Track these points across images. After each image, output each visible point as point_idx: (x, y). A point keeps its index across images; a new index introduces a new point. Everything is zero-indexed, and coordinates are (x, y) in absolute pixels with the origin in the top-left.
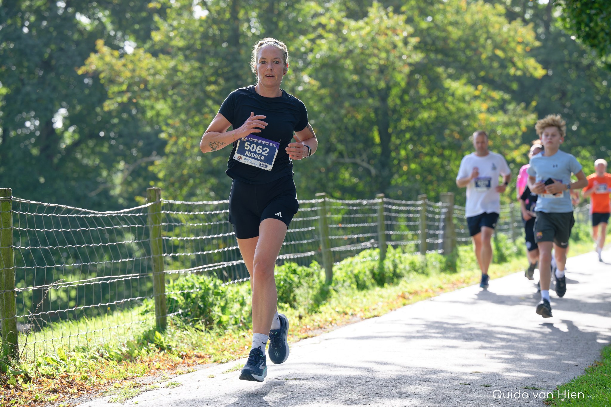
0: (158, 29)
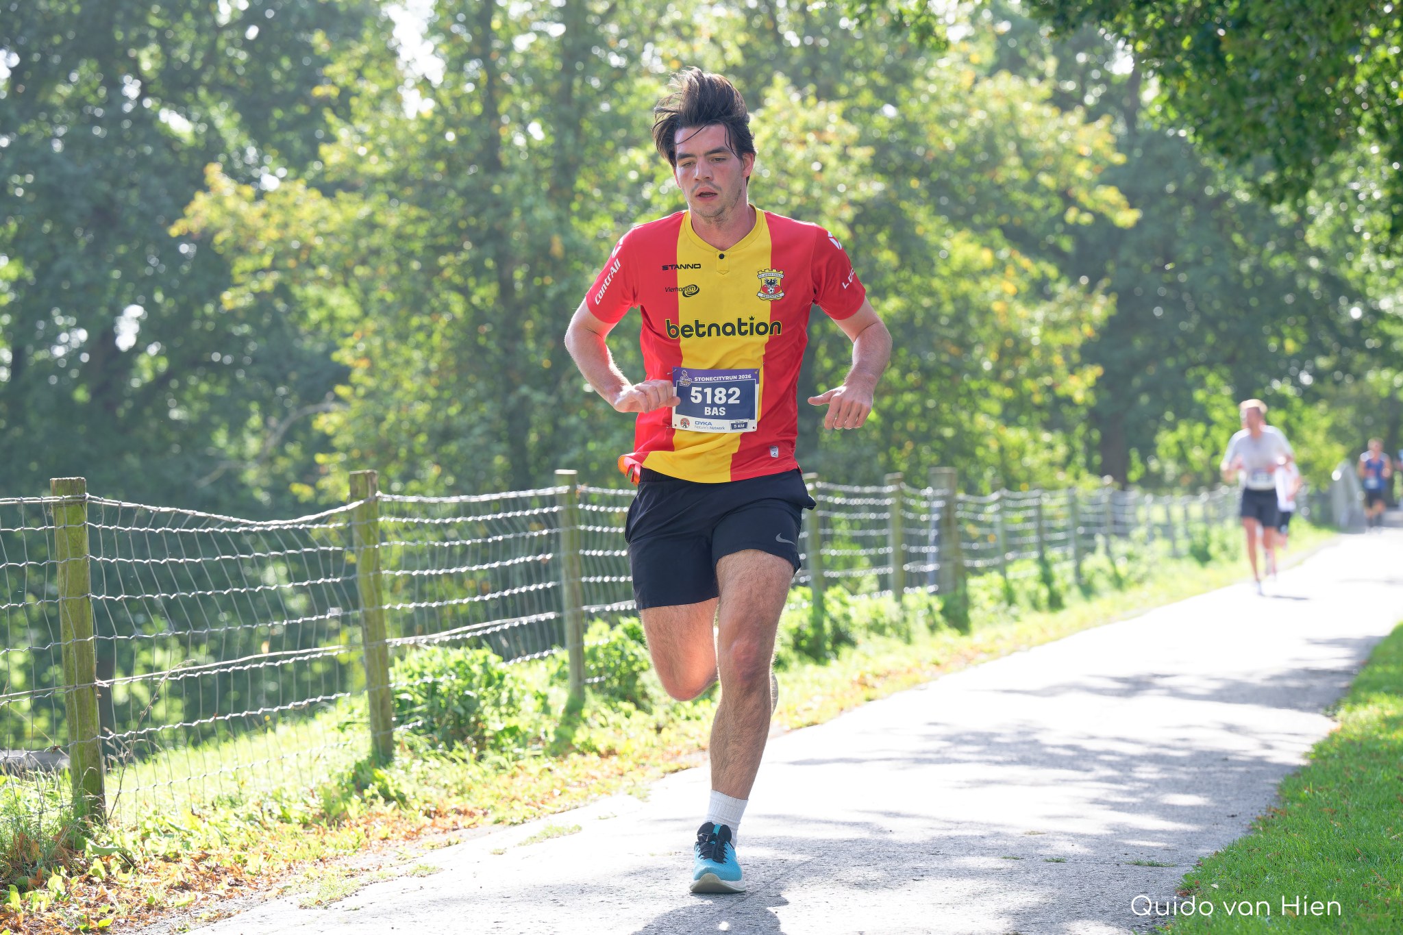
0: (331, 139)
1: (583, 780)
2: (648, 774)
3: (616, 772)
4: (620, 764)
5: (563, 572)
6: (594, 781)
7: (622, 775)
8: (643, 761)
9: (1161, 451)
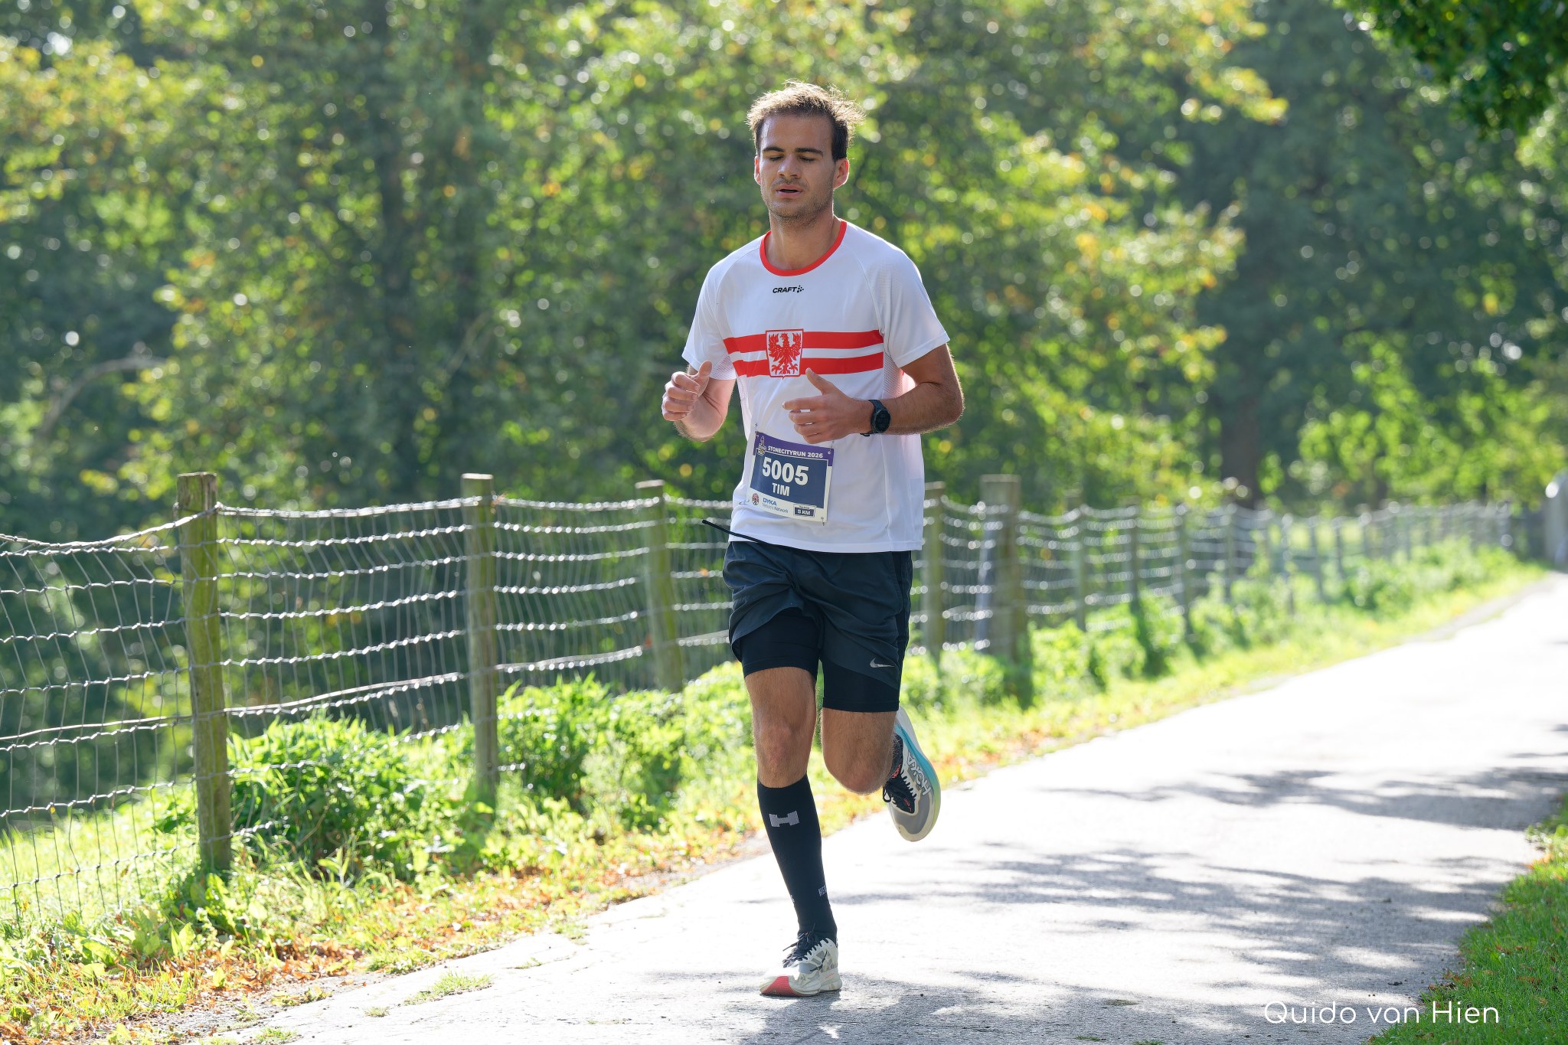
1: (493, 910)
2: (584, 903)
3: (539, 899)
4: (544, 887)
5: (470, 616)
6: (508, 912)
7: (547, 903)
8: (576, 883)
9: (1305, 450)
